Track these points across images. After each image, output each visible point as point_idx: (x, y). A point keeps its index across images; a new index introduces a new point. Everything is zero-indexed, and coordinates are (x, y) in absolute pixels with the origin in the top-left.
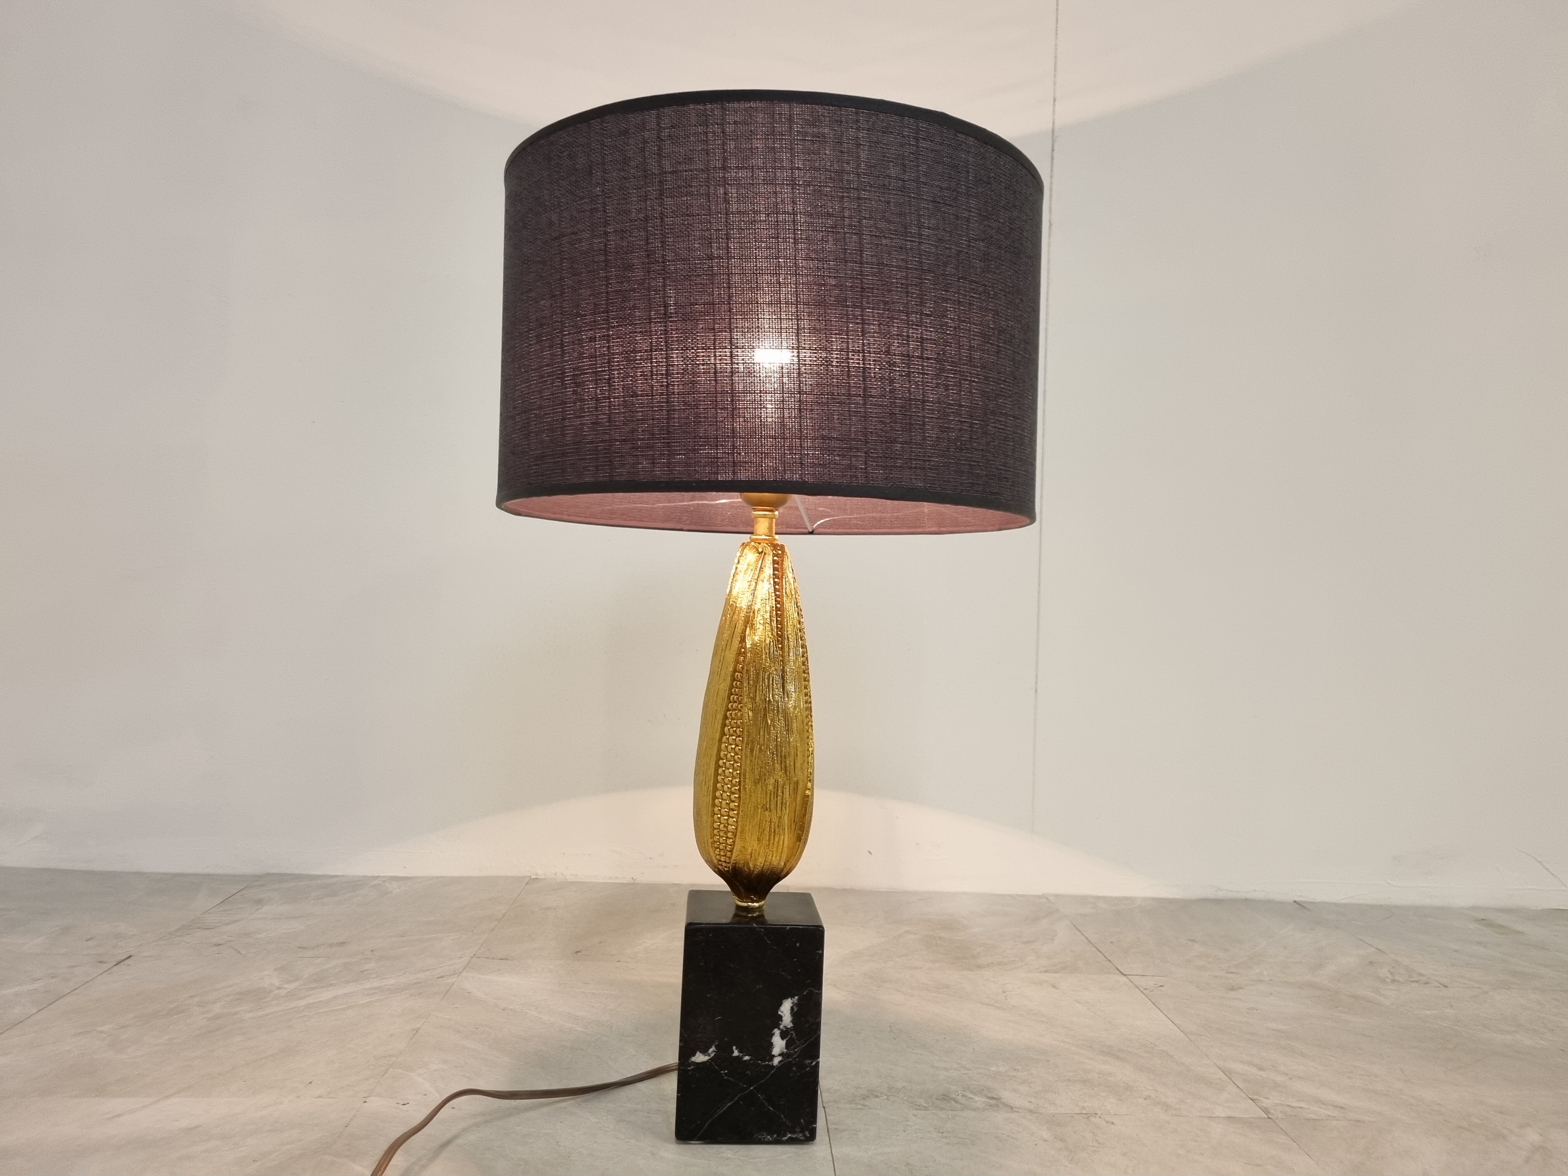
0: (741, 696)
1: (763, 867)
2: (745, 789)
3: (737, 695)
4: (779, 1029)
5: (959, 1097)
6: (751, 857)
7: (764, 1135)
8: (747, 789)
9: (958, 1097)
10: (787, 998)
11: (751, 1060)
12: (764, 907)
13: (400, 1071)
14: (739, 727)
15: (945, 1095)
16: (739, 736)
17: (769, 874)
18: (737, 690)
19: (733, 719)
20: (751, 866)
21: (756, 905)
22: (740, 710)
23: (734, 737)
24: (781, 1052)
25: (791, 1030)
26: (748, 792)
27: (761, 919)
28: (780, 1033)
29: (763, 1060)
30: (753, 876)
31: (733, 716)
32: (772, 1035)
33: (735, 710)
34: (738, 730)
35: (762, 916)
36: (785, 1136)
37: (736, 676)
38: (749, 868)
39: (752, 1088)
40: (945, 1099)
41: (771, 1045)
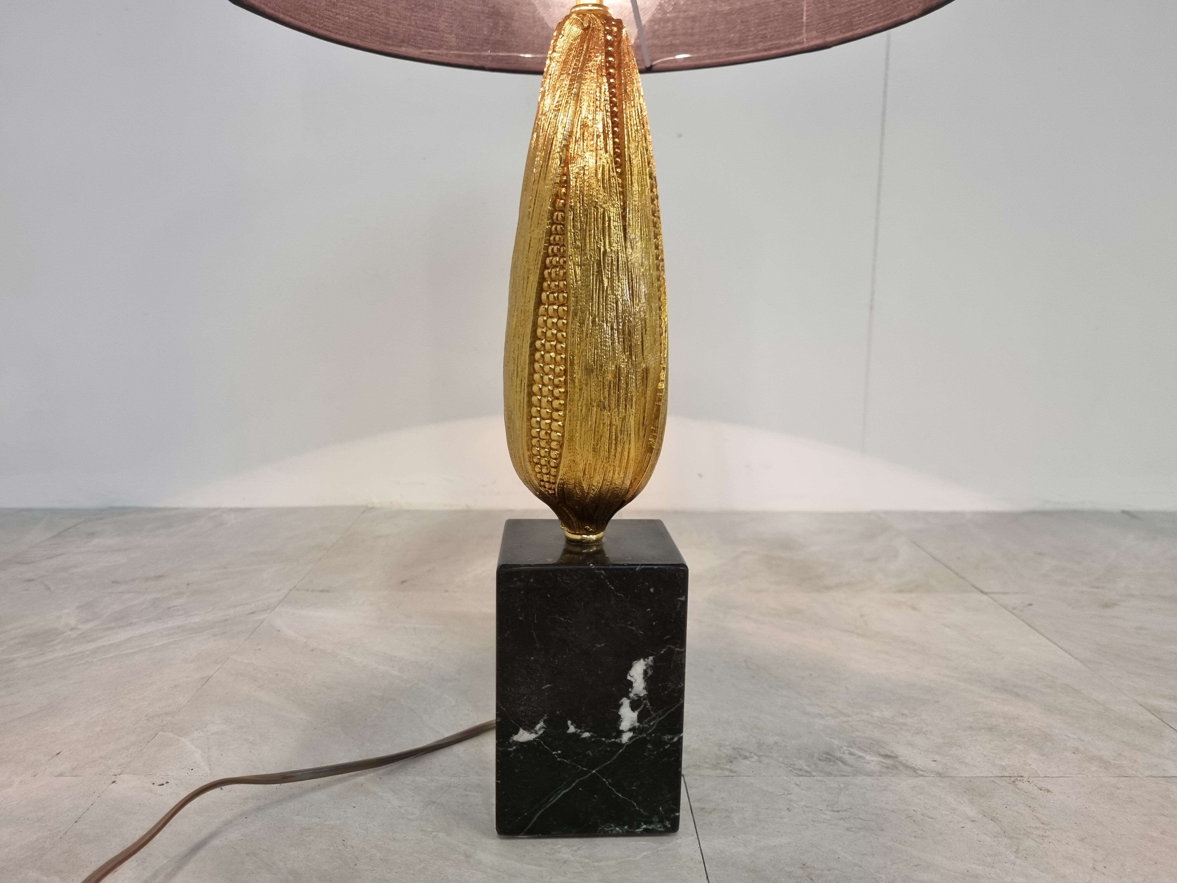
0: (564, 245)
1: (601, 487)
2: (573, 381)
3: (558, 244)
4: (629, 698)
5: (846, 757)
6: (584, 474)
7: (612, 827)
8: (577, 381)
9: (844, 756)
10: (638, 658)
11: (592, 737)
12: (604, 540)
13: (171, 735)
14: (563, 292)
15: (828, 754)
16: (563, 305)
17: (610, 497)
18: (557, 237)
19: (552, 280)
20: (585, 486)
21: (593, 537)
22: (562, 267)
23: (555, 307)
24: (631, 727)
25: (644, 699)
26: (577, 384)
27: (598, 557)
28: (630, 702)
29: (609, 737)
30: (587, 501)
31: (553, 275)
32: (619, 706)
33: (555, 267)
34: (561, 295)
35: (601, 552)
36: (638, 828)
37: (555, 218)
38: (582, 490)
39: (594, 771)
40: (830, 760)
41: (618, 719)
